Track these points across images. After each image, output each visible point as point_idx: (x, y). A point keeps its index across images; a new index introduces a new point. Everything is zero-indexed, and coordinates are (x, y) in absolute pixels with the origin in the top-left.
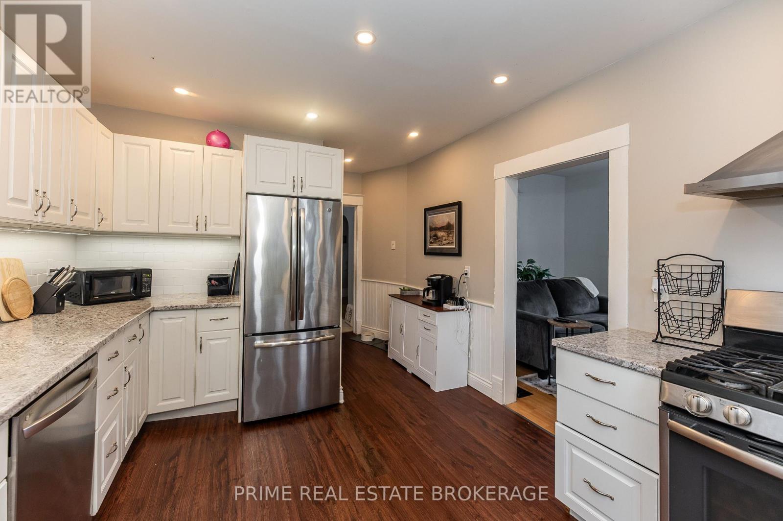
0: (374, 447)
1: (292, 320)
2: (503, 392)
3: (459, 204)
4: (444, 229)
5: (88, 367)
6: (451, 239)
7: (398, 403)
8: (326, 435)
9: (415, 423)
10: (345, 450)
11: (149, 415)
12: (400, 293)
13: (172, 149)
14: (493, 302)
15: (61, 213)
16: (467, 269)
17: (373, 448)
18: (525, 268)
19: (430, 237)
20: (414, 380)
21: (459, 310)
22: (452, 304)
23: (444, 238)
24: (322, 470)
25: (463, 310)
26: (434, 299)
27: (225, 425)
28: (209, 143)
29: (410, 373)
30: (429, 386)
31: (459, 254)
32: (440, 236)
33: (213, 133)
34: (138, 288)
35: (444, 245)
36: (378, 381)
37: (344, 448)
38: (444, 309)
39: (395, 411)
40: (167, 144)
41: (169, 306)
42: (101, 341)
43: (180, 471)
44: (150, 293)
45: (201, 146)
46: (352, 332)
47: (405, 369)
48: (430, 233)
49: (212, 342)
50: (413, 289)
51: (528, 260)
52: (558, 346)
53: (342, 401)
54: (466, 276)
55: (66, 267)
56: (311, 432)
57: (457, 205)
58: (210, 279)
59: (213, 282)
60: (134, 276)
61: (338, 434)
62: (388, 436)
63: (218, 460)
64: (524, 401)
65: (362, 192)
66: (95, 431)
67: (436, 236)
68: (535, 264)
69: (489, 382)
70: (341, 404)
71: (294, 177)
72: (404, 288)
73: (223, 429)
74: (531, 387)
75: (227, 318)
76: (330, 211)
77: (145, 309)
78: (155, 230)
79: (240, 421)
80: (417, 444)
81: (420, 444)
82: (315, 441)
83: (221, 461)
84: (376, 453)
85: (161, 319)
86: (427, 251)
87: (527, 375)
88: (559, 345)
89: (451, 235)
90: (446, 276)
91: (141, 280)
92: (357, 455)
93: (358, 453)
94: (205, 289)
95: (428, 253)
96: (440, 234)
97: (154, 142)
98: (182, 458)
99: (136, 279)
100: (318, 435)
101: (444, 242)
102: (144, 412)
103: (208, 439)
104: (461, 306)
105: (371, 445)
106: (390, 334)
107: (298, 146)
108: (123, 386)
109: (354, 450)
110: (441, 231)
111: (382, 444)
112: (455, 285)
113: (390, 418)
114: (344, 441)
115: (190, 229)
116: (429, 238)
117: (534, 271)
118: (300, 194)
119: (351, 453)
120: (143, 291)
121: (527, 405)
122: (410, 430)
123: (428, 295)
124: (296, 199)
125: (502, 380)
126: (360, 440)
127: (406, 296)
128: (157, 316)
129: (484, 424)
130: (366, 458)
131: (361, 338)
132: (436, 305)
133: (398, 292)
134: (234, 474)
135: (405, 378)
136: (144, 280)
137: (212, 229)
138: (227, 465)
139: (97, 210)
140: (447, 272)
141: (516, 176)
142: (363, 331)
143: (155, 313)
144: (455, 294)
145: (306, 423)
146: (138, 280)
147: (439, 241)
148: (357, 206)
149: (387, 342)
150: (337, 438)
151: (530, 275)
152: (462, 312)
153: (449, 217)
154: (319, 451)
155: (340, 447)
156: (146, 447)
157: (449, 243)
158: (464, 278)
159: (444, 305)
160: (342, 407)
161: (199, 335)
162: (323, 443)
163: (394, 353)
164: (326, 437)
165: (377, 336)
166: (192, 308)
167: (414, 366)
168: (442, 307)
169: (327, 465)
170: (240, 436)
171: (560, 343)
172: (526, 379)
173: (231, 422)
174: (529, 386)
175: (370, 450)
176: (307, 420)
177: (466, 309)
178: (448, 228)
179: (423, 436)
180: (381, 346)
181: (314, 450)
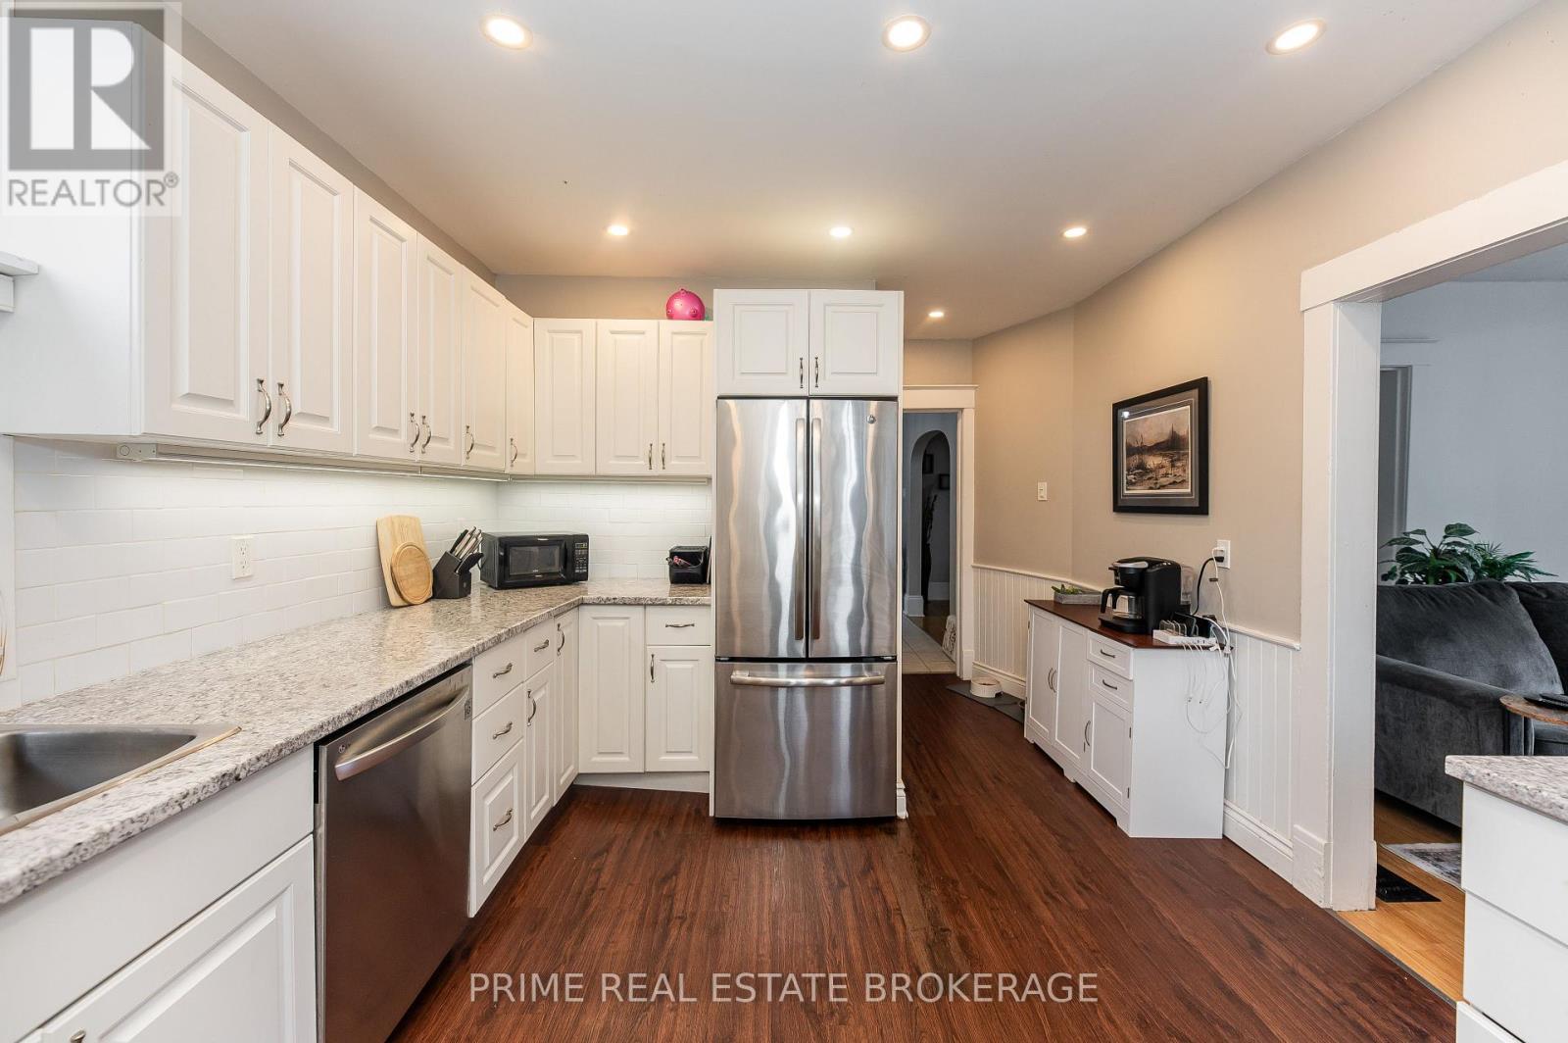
0: (951, 928)
1: (799, 637)
2: (1327, 874)
3: (1202, 386)
4: (1162, 449)
5: (452, 684)
6: (1179, 472)
7: (1028, 844)
8: (858, 877)
9: (1060, 898)
10: (889, 918)
11: (579, 775)
12: (1052, 599)
13: (613, 333)
14: (1298, 635)
15: (451, 446)
16: (1224, 547)
17: (948, 930)
18: (1435, 551)
19: (1128, 470)
20: (1079, 798)
21: (1194, 648)
22: (1177, 630)
23: (1163, 471)
24: (835, 946)
25: (1206, 648)
26: (1132, 617)
27: (689, 815)
28: (671, 316)
29: (1072, 781)
30: (1113, 820)
31: (1201, 508)
32: (1152, 466)
33: (676, 296)
34: (569, 565)
35: (1163, 487)
36: (990, 785)
37: (887, 911)
38: (1155, 643)
39: (1017, 859)
40: (607, 324)
41: (605, 597)
42: (475, 645)
43: (605, 878)
44: (587, 574)
45: (654, 322)
46: (954, 674)
47: (1060, 771)
48: (1127, 457)
49: (669, 665)
50: (1084, 591)
51: (1448, 528)
52: (1470, 780)
53: (902, 813)
54: (1220, 564)
55: (470, 530)
56: (830, 861)
57: (1195, 388)
58: (673, 554)
59: (676, 558)
60: (563, 546)
61: (882, 880)
62: (988, 913)
63: (663, 875)
64: (1403, 912)
65: (975, 380)
66: (470, 786)
67: (1141, 466)
68: (1473, 539)
69: (1282, 839)
70: (901, 820)
71: (801, 359)
72: (1063, 586)
73: (682, 823)
74: (1434, 879)
75: (693, 625)
76: (872, 422)
77: (567, 600)
78: (589, 470)
79: (711, 814)
80: (1055, 946)
81: (1062, 948)
82: (832, 884)
83: (666, 879)
84: (953, 942)
85: (595, 618)
86: (1120, 504)
87: (1428, 842)
88: (1472, 776)
89: (1179, 464)
90: (1163, 561)
91: (573, 552)
92: (912, 935)
93: (914, 930)
94: (665, 571)
95: (1121, 506)
96: (1152, 461)
97: (587, 324)
98: (612, 858)
99: (566, 550)
100: (843, 874)
101: (1163, 481)
102: (572, 768)
103: (657, 834)
104: (1201, 639)
105: (946, 921)
106: (1029, 684)
107: (809, 296)
108: (526, 720)
109: (908, 925)
110: (1155, 455)
111: (971, 926)
112: (1187, 583)
113: (1001, 872)
114: (890, 898)
115: (639, 467)
116: (1125, 472)
117: (1471, 559)
118: (814, 391)
119: (899, 927)
120: (577, 571)
121: (1413, 928)
122: (1045, 914)
123: (1114, 606)
124: (805, 401)
125: (1323, 842)
126: (924, 904)
127: (1062, 607)
128: (587, 613)
129: (1256, 946)
130: (929, 946)
131: (970, 688)
132: (1137, 632)
133: (1050, 596)
134: (682, 907)
135: (1056, 789)
136: (578, 552)
137: (675, 467)
138: (674, 889)
139: (509, 441)
140: (1166, 553)
141: (1370, 293)
142: (978, 674)
143: (586, 607)
144: (1187, 607)
145: (825, 844)
146: (569, 554)
147: (1150, 479)
148: (962, 409)
149: (1023, 703)
150: (878, 888)
151: (1455, 568)
152: (1203, 652)
153: (1179, 418)
154: (836, 904)
155: (879, 908)
156: (569, 826)
157: (1174, 483)
158: (1213, 570)
159: (1155, 631)
160: (903, 826)
161: (651, 650)
162: (847, 891)
163: (1036, 729)
164: (857, 880)
165: (1006, 689)
166: (637, 603)
167: (1082, 767)
168: (1150, 637)
169: (846, 939)
170: (707, 841)
171: (1473, 773)
172: (1423, 855)
173: (698, 811)
174: (1428, 876)
175: (941, 932)
176: (828, 837)
177: (1218, 647)
178: (1171, 446)
179: (1073, 933)
180: (1011, 711)
181: (828, 902)
